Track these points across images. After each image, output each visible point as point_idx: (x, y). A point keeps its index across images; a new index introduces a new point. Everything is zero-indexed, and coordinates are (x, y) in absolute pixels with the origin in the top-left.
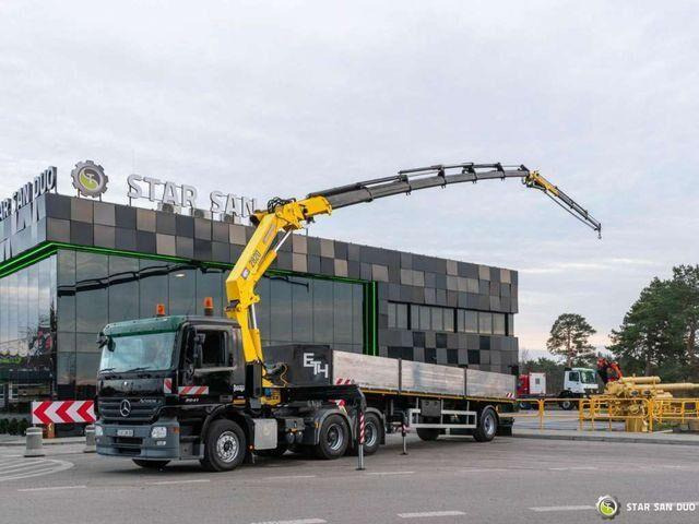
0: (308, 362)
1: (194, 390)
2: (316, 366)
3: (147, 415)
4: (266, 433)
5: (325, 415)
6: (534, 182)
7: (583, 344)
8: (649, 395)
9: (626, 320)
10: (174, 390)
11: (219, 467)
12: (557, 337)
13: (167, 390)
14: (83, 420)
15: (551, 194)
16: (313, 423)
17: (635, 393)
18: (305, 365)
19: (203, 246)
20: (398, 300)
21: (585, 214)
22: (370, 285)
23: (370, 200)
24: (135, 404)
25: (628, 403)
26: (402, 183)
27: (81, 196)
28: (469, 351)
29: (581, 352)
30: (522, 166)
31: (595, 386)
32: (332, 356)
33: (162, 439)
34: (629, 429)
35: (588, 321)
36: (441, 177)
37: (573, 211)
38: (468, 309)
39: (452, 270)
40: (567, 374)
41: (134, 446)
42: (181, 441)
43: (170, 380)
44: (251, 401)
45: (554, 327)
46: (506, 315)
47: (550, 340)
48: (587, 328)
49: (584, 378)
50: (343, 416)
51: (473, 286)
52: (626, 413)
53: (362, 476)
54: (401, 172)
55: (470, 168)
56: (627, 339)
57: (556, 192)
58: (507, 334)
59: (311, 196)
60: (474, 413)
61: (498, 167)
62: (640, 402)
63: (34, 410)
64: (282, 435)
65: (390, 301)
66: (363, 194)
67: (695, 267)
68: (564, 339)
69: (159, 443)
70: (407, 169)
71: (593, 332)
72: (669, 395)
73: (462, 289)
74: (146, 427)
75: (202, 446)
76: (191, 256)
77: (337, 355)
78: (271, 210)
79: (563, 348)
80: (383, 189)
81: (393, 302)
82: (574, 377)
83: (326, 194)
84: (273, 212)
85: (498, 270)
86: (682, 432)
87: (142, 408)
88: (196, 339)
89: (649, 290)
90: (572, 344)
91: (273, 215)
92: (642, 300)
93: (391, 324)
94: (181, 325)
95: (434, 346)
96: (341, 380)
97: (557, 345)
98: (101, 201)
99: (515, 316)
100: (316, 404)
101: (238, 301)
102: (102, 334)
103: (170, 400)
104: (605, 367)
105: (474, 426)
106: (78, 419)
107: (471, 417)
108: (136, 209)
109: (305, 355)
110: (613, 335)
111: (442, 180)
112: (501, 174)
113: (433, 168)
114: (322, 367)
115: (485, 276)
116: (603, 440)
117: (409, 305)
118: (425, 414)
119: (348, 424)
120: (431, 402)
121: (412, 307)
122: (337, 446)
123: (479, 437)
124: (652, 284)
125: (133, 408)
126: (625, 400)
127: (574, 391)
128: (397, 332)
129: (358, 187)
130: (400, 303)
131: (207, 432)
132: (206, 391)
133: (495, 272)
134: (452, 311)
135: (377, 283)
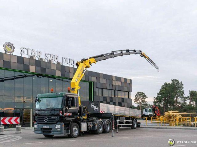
0: (93, 106)
1: (68, 114)
2: (95, 107)
3: (54, 122)
4: (84, 127)
5: (98, 122)
6: (143, 55)
7: (144, 101)
8: (176, 116)
9: (158, 94)
10: (63, 114)
11: (73, 136)
12: (137, 99)
13: (61, 114)
14: (16, 123)
15: (147, 59)
16: (95, 124)
17: (172, 115)
18: (92, 107)
19: (44, 70)
20: (99, 87)
21: (155, 64)
22: (91, 83)
23: (105, 59)
24: (50, 118)
25: (170, 118)
26: (112, 55)
27: (6, 53)
28: (119, 103)
29: (143, 103)
30: (140, 51)
31: (152, 113)
32: (99, 104)
33: (59, 129)
34: (171, 125)
35: (145, 94)
36: (121, 53)
37: (152, 63)
38: (118, 90)
39: (114, 79)
40: (144, 109)
41: (49, 131)
42: (65, 129)
43: (62, 111)
44: (81, 117)
45: (136, 96)
46: (129, 92)
47: (135, 100)
48: (145, 96)
49: (149, 111)
50: (102, 122)
51: (120, 84)
52: (169, 121)
53: (113, 139)
54: (112, 52)
55: (128, 51)
56: (158, 99)
57: (148, 58)
58: (129, 98)
59: (90, 58)
60: (132, 121)
61: (135, 51)
62: (174, 118)
63: (1, 120)
64: (88, 127)
65: (97, 88)
66: (103, 57)
67: (177, 80)
68: (139, 99)
69: (58, 130)
70: (114, 51)
71: (147, 97)
72: (181, 116)
73: (117, 84)
74: (54, 125)
75: (69, 131)
76: (40, 72)
77: (101, 104)
78: (82, 62)
79: (138, 102)
80: (108, 56)
81: (98, 88)
82: (146, 111)
83: (94, 57)
84: (83, 62)
85: (126, 79)
86: (185, 126)
87: (52, 119)
88: (69, 99)
89: (164, 86)
90: (141, 101)
91: (83, 63)
92: (162, 88)
93: (97, 94)
94: (64, 95)
95: (109, 101)
96: (101, 111)
97: (137, 101)
98: (12, 55)
99: (131, 92)
100: (95, 118)
101: (75, 88)
102: (36, 97)
103: (62, 117)
104: (154, 108)
105: (132, 125)
106: (14, 123)
107: (131, 122)
108: (23, 57)
109: (92, 104)
110: (154, 99)
111: (122, 54)
112: (135, 53)
113: (120, 51)
114: (97, 108)
115: (123, 81)
116: (166, 128)
117: (102, 89)
118: (121, 121)
119: (103, 124)
120: (122, 118)
121: (103, 89)
122: (101, 130)
123: (133, 128)
124: (165, 84)
125: (49, 119)
126: (169, 117)
127: (146, 115)
128: (99, 97)
129: (102, 56)
130: (100, 88)
131: (71, 126)
132: (71, 115)
133: (126, 80)
134: (114, 91)
135: (93, 82)
